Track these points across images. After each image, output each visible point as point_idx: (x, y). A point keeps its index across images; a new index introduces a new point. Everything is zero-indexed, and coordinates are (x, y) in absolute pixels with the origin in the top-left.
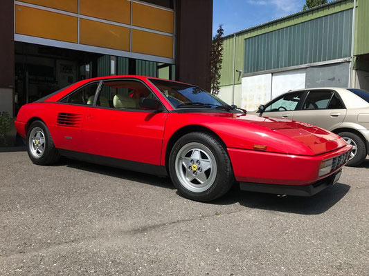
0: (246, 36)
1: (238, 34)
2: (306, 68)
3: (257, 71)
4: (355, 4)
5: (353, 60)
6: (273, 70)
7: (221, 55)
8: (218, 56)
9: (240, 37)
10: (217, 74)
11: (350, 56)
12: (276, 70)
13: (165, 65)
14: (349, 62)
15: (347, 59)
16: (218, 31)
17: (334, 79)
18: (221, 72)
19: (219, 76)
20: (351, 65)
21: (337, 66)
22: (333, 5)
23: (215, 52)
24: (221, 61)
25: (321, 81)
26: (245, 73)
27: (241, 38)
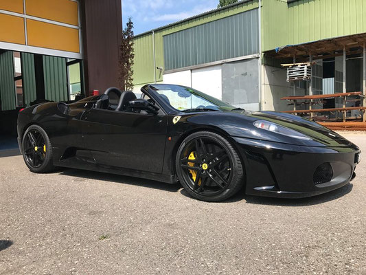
0: (165, 33)
1: (157, 31)
2: (222, 64)
3: (177, 68)
4: (260, 4)
5: (261, 56)
6: (192, 67)
7: (132, 50)
8: (129, 51)
9: (159, 33)
10: (130, 69)
11: (258, 52)
12: (195, 66)
13: (76, 61)
14: (258, 58)
15: (256, 55)
16: (127, 24)
17: (246, 74)
18: (133, 67)
19: (132, 72)
20: (260, 61)
21: (248, 62)
22: (242, 4)
23: (125, 47)
24: (132, 56)
25: (235, 76)
26: (165, 70)
27: (159, 35)
